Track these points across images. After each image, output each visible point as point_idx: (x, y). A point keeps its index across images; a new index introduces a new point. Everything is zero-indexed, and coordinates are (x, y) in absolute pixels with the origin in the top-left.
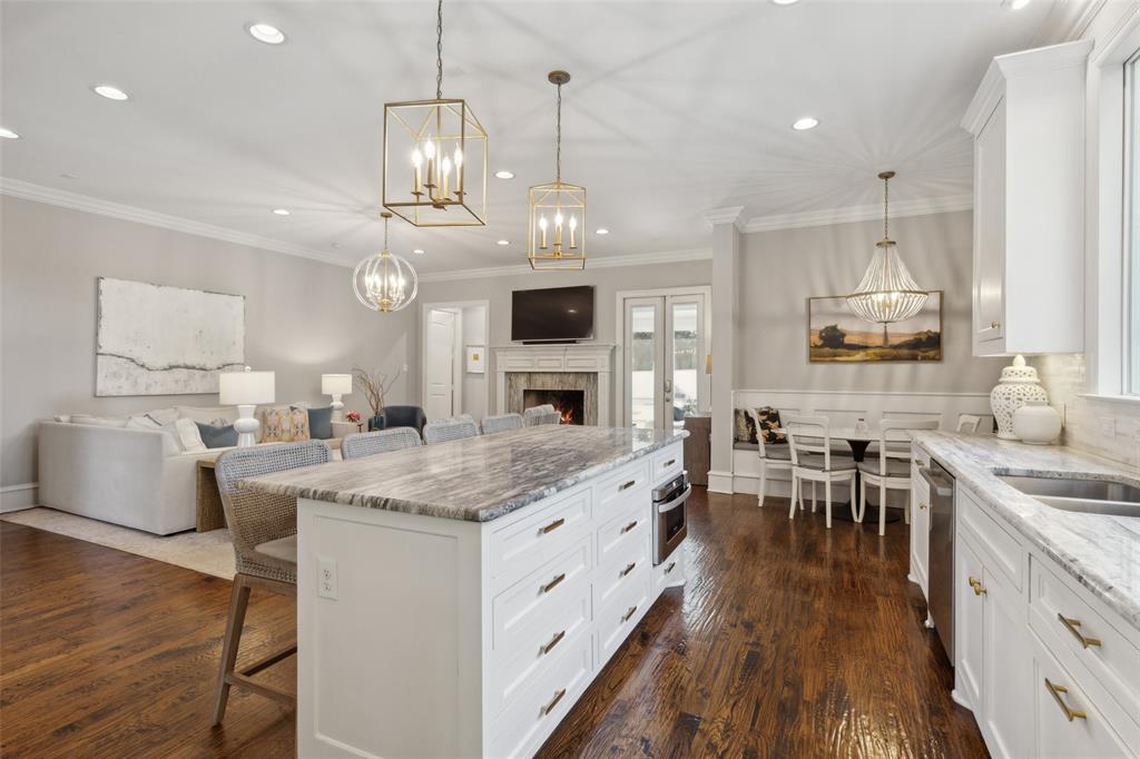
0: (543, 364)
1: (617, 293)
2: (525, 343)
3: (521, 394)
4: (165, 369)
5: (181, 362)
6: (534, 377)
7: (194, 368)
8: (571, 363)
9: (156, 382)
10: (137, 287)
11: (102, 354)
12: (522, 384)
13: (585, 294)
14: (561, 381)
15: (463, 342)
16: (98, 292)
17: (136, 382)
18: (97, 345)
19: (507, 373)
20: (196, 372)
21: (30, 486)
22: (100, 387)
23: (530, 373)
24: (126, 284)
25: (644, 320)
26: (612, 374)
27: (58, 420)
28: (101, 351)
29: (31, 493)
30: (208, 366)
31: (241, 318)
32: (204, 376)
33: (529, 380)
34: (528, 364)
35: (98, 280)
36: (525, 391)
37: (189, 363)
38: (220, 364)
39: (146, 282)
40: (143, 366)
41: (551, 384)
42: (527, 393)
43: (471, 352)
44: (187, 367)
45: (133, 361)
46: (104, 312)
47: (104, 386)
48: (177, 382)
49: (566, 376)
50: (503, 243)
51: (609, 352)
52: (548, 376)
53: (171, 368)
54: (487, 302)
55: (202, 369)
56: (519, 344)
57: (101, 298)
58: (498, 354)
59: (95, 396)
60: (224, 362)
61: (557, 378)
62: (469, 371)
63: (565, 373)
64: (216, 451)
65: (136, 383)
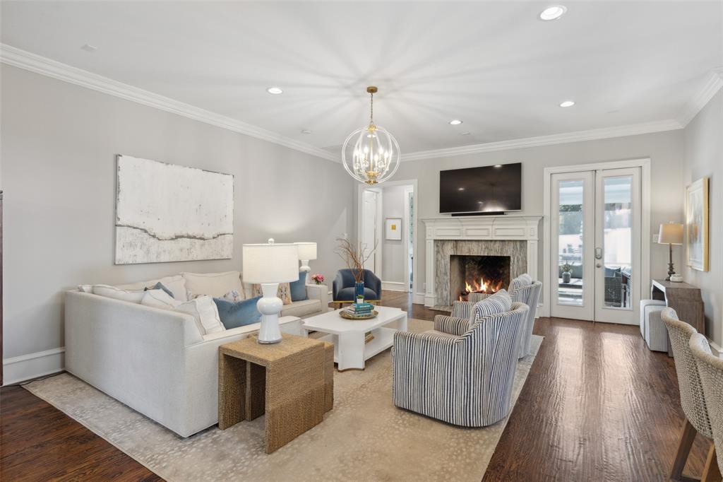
0: (470, 233)
1: (545, 169)
2: (453, 215)
3: (448, 259)
4: (172, 239)
5: (184, 233)
6: (460, 244)
7: (194, 237)
8: (499, 232)
9: (164, 251)
10: (149, 164)
11: (120, 226)
12: (449, 250)
13: (514, 170)
14: (487, 248)
15: (383, 216)
16: (117, 168)
17: (148, 250)
18: (116, 217)
19: (435, 240)
20: (196, 240)
21: (58, 350)
22: (118, 257)
23: (456, 241)
24: (139, 161)
25: (572, 193)
26: (540, 242)
27: (81, 290)
28: (119, 223)
29: (58, 358)
30: (206, 236)
31: (231, 195)
32: (202, 245)
33: (456, 247)
34: (456, 233)
35: (117, 157)
36: (451, 256)
37: (191, 234)
38: (214, 233)
39: (156, 161)
40: (154, 236)
41: (477, 251)
42: (452, 257)
43: (390, 223)
44: (189, 237)
45: (146, 231)
46: (122, 187)
47: (123, 255)
48: (181, 250)
49: (492, 244)
50: (456, 122)
51: (537, 222)
52: (474, 243)
53: (177, 237)
54: (416, 180)
55: (201, 239)
56: (448, 216)
57: (120, 173)
58: (427, 224)
59: (115, 264)
60: (218, 232)
61: (483, 245)
62: (388, 238)
63: (491, 241)
64: (238, 332)
65: (148, 252)
